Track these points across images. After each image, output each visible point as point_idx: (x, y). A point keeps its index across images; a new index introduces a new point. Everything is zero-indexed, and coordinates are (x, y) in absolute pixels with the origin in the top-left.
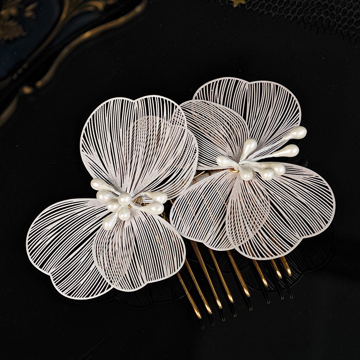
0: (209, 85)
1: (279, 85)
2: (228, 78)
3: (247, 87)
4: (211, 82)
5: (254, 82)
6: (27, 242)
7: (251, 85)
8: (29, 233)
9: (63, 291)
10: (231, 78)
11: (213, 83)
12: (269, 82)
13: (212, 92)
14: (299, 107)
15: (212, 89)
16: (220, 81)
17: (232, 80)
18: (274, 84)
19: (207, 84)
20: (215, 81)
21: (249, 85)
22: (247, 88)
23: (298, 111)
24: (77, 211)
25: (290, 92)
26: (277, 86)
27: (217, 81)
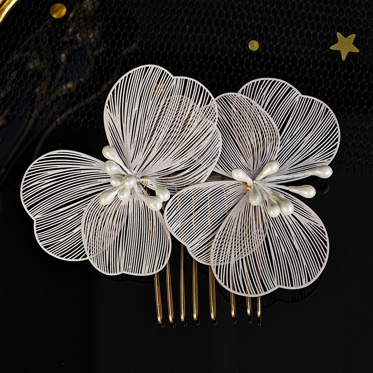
0: (262, 81)
1: (330, 110)
3: (297, 99)
4: (265, 79)
5: (307, 97)
7: (303, 98)
8: (29, 168)
9: (40, 241)
11: (266, 81)
12: (321, 102)
13: (261, 90)
14: (338, 142)
15: (262, 88)
16: (274, 82)
17: (286, 85)
18: (325, 107)
19: (259, 80)
20: (269, 79)
21: (300, 97)
23: (335, 147)
25: (337, 122)
26: (327, 110)
27: (271, 81)
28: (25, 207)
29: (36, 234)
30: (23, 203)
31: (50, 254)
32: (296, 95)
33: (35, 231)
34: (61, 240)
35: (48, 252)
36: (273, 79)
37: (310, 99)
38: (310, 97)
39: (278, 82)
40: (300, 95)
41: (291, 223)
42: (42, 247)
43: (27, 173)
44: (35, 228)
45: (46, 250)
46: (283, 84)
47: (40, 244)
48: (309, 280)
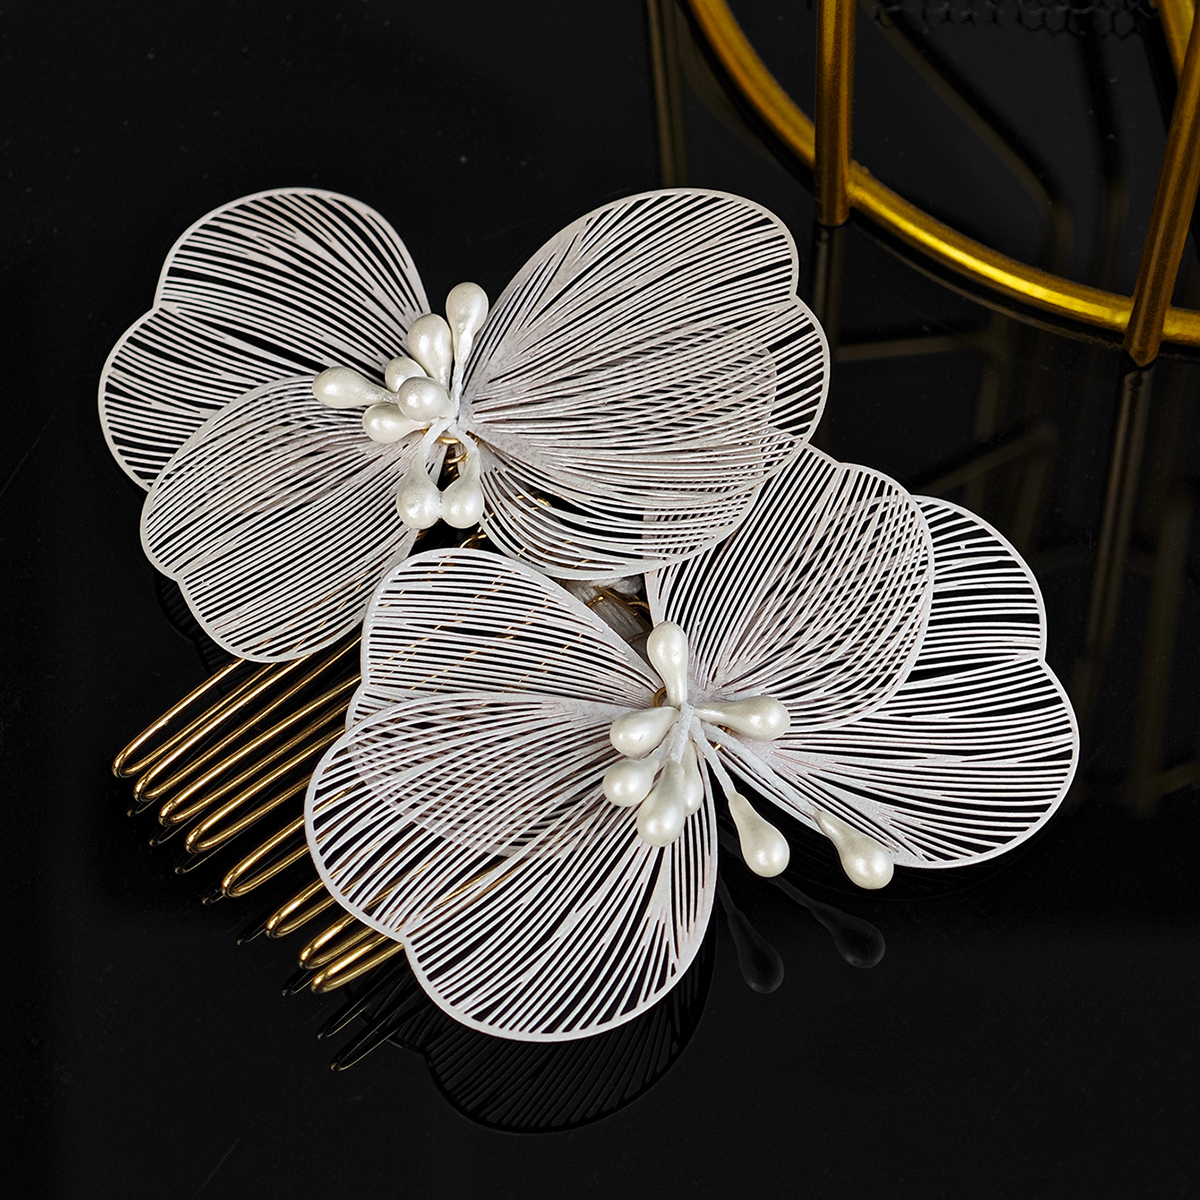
0: (983, 533)
1: (1074, 762)
2: (1034, 585)
3: (1023, 656)
4: (997, 536)
5: (1051, 676)
6: (246, 200)
7: (1038, 668)
8: (275, 193)
9: (114, 365)
10: (1038, 595)
11: (996, 543)
12: (1074, 724)
13: (958, 548)
14: (1001, 849)
15: (967, 547)
16: (1014, 564)
17: (1033, 601)
18: (1070, 743)
19: (983, 524)
20: (1007, 546)
21: (1036, 660)
22: (1018, 659)
23: (981, 849)
24: (378, 292)
25: (1056, 804)
26: (1068, 755)
27: (1006, 553)
28: (169, 262)
29: (123, 340)
30: (175, 249)
31: (102, 411)
32: (1032, 646)
33: (129, 333)
34: (156, 405)
35: (102, 403)
36: (1016, 556)
37: (1054, 691)
38: (1057, 684)
39: (1022, 574)
40: (1041, 655)
41: (630, 876)
42: (103, 380)
43: (260, 196)
44: (136, 326)
45: (102, 393)
46: (1030, 591)
47: (108, 370)
48: (480, 1017)
